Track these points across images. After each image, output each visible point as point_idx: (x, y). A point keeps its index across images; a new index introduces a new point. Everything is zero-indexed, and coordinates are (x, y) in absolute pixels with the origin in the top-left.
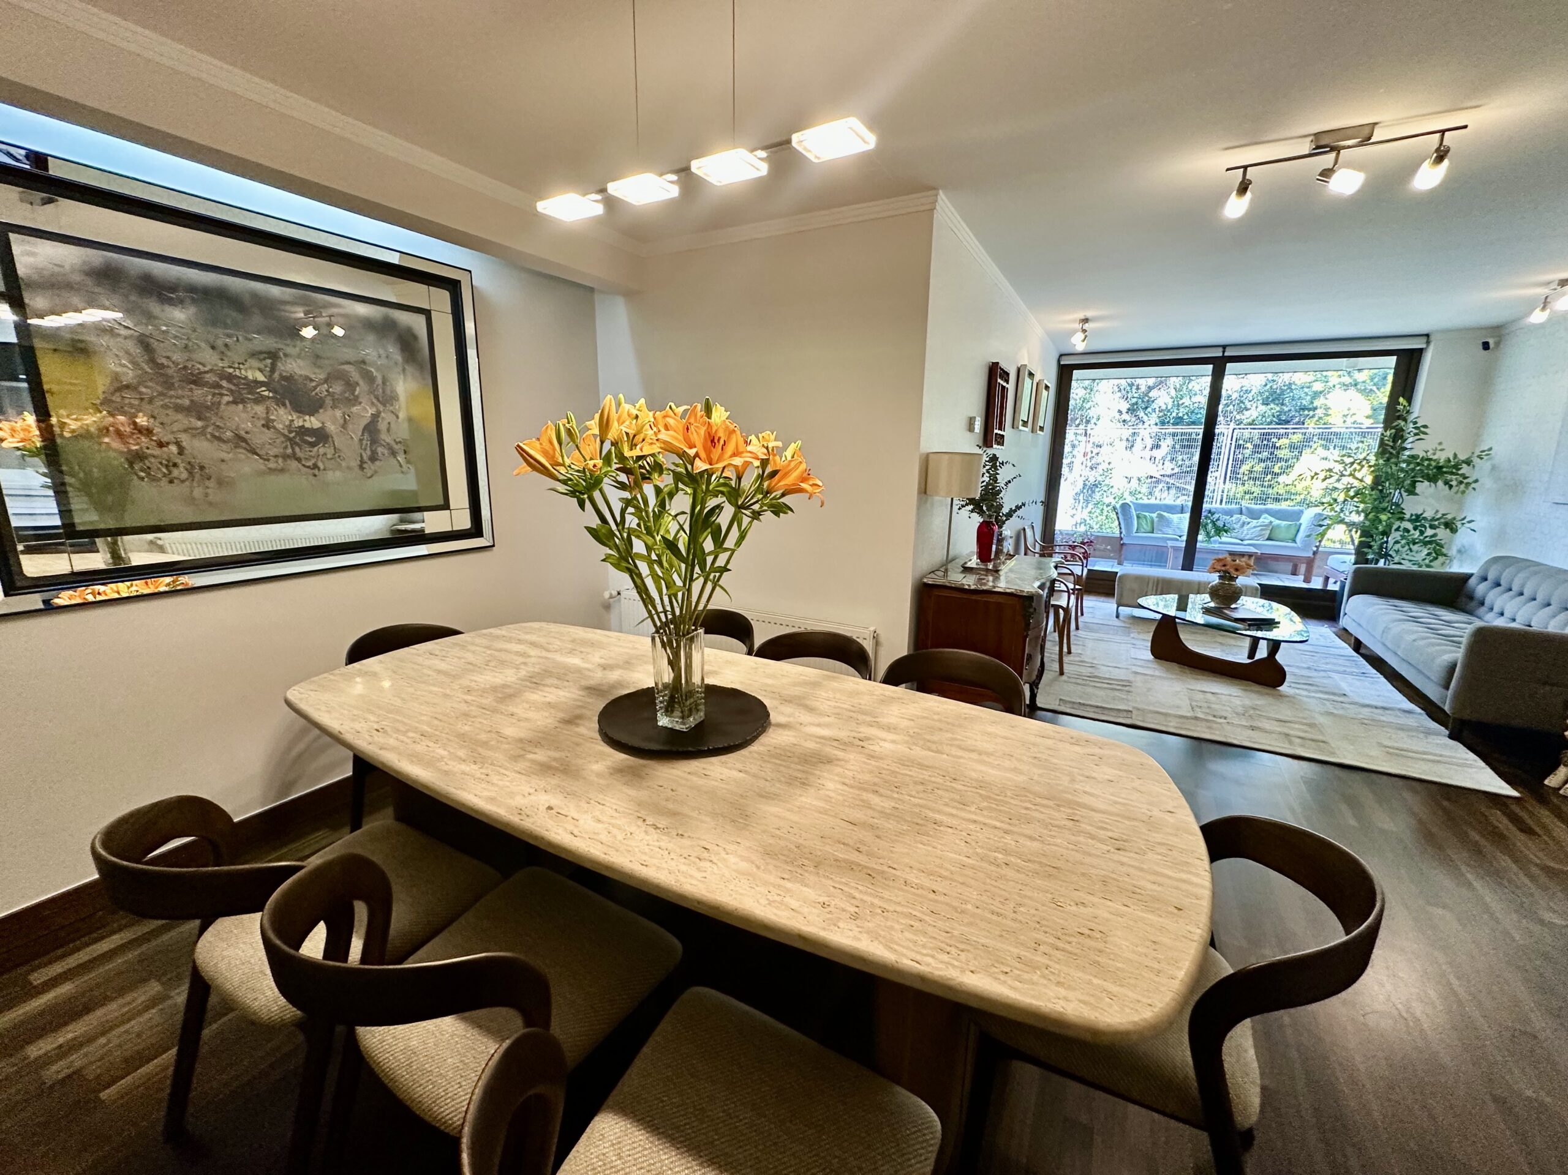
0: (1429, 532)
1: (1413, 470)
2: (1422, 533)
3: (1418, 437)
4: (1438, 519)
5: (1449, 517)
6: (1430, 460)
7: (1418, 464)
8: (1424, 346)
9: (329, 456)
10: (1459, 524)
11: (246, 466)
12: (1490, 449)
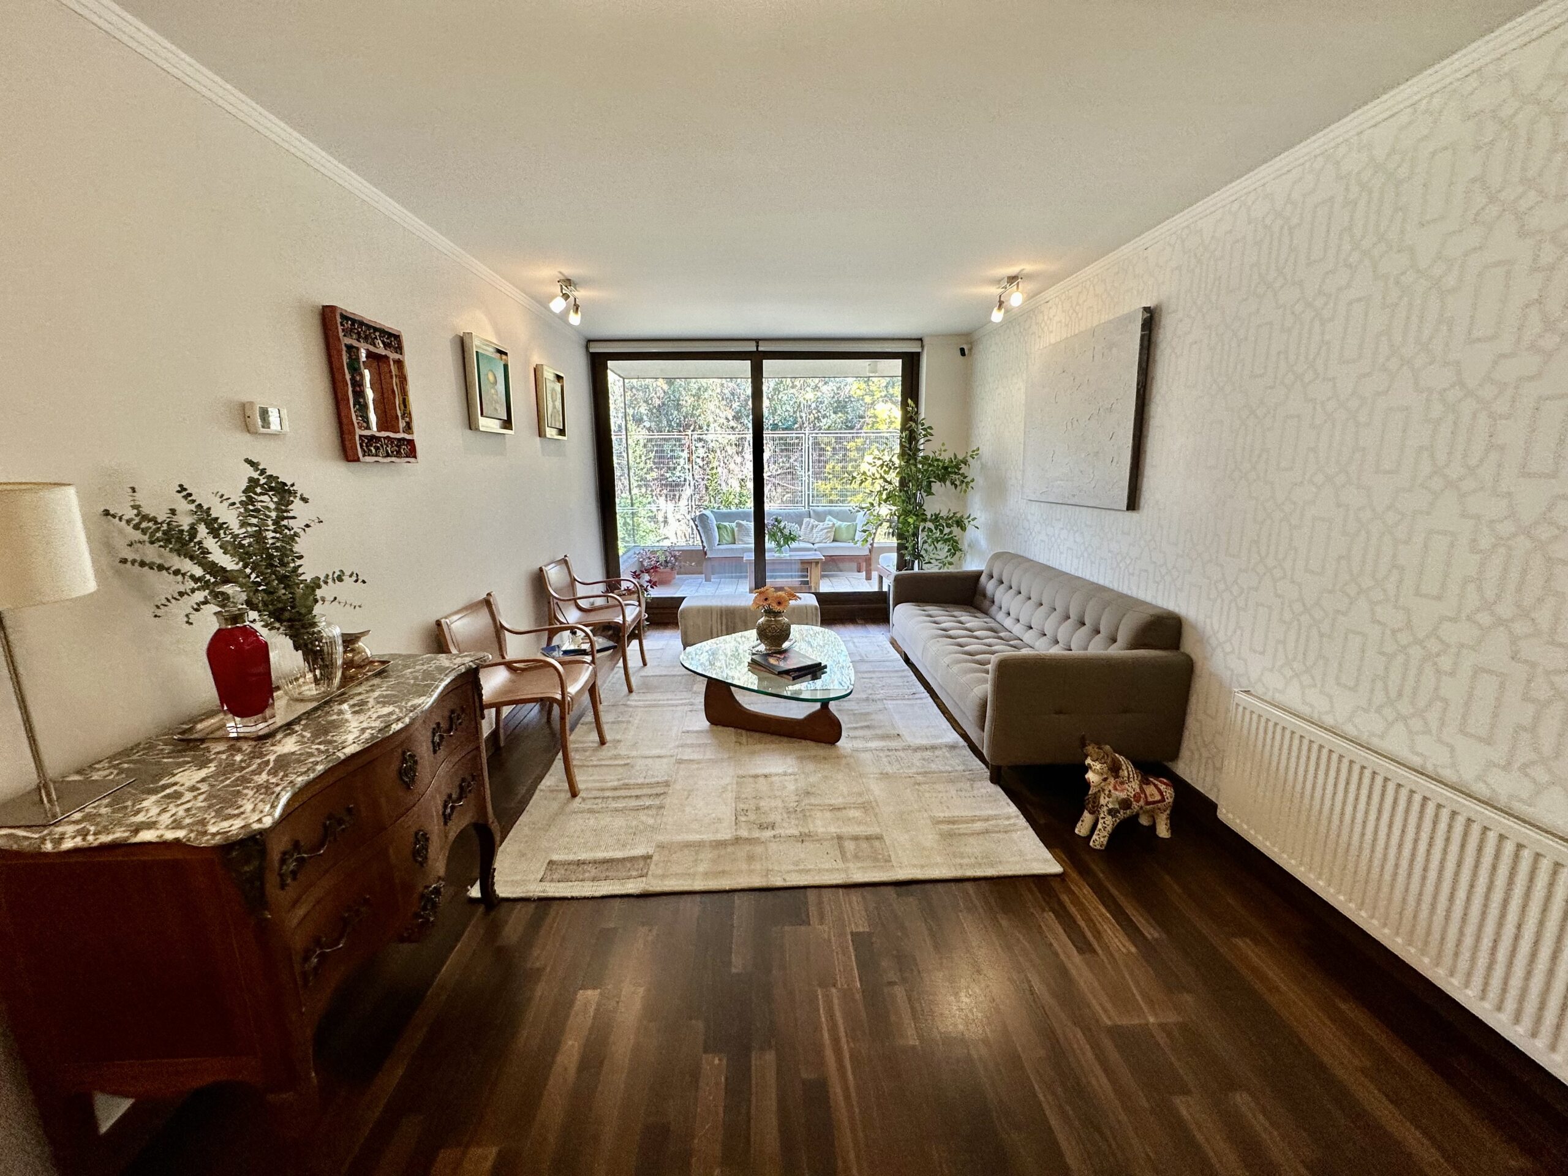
0: (947, 530)
1: (926, 470)
2: (941, 532)
3: (926, 438)
4: (951, 518)
5: (958, 515)
6: (938, 460)
7: (930, 465)
8: (919, 350)
10: (966, 522)
12: (978, 449)
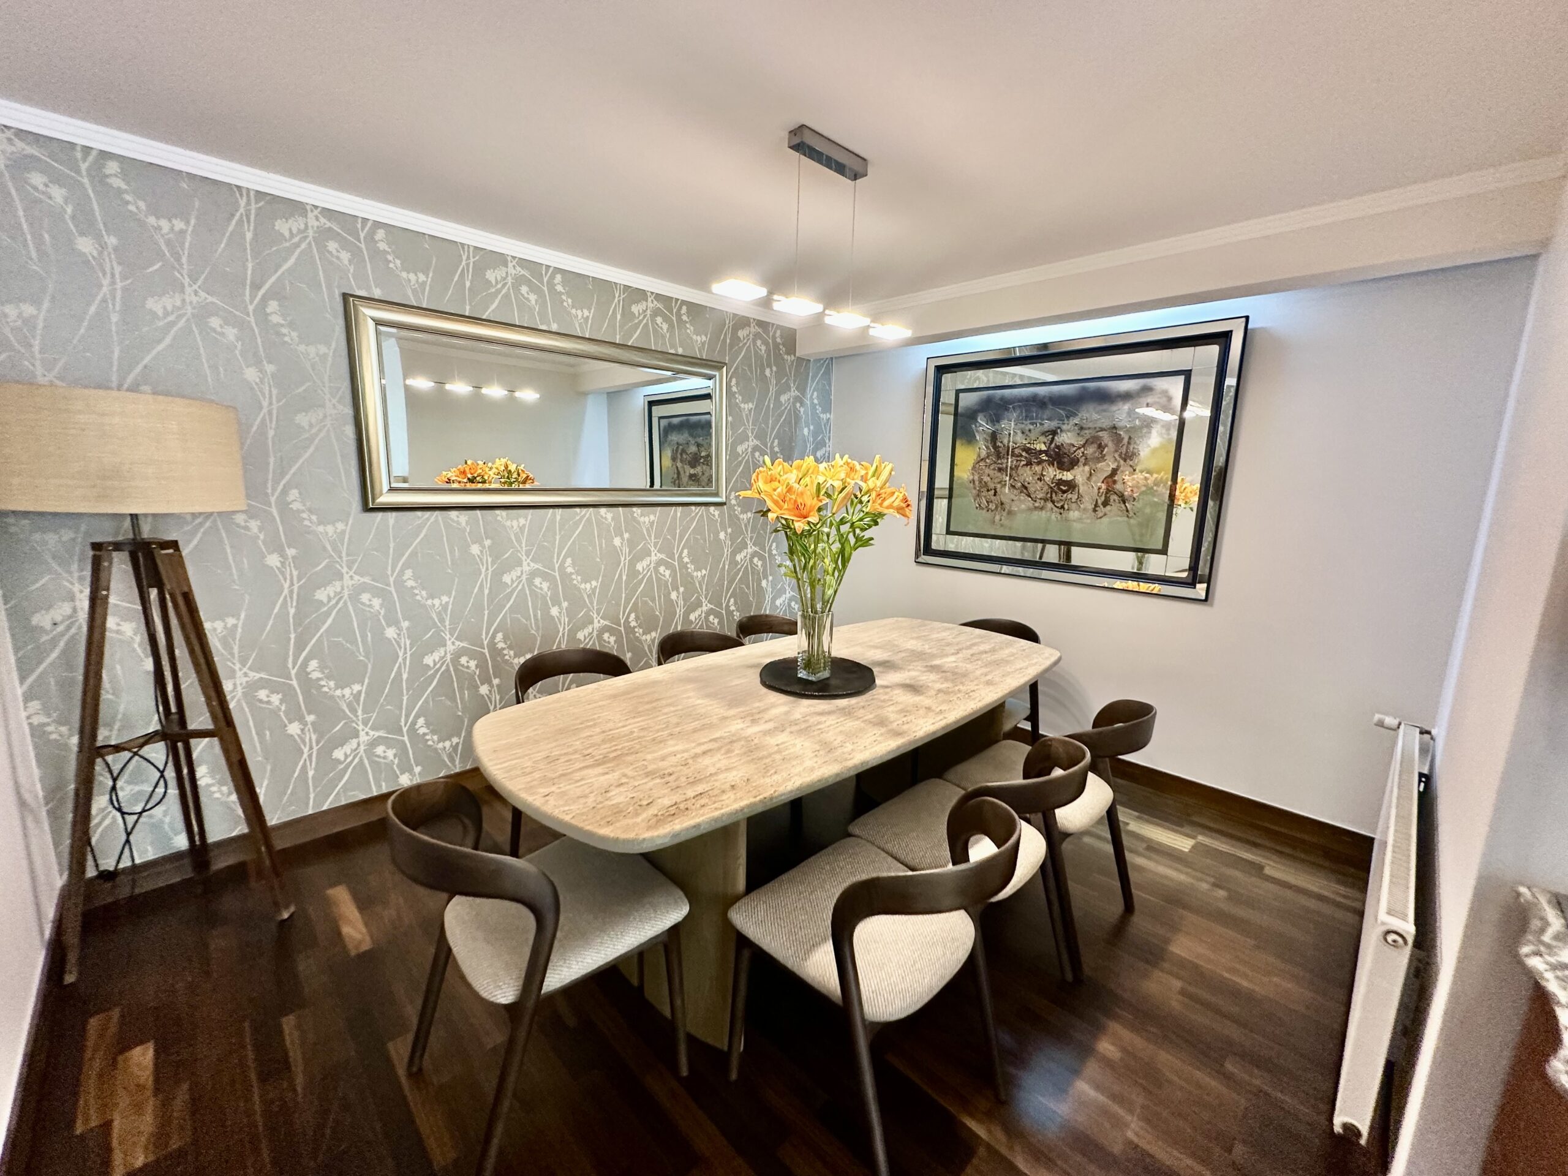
9: (1073, 500)
11: (1025, 503)
